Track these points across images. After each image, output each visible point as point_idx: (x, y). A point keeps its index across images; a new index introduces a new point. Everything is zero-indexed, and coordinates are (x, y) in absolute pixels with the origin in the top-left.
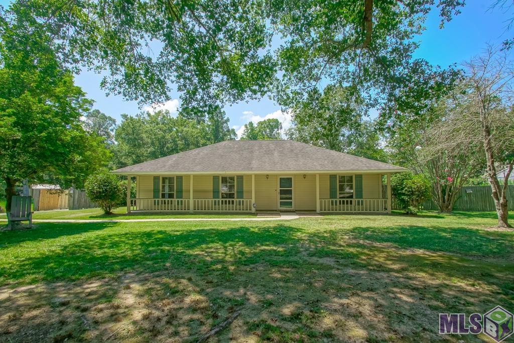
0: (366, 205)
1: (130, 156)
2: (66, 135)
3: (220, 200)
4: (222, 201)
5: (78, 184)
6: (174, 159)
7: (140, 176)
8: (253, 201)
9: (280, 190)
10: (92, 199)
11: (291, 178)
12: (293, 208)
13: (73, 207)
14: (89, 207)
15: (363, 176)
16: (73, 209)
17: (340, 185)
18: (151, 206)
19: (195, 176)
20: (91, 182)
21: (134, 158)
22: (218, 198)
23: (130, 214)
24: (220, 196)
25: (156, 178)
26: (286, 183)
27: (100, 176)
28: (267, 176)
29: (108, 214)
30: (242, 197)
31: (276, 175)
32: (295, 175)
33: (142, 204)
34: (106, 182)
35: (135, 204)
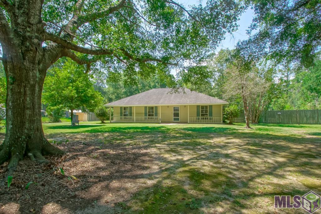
0: (214, 120)
1: (114, 94)
2: (89, 94)
3: (148, 117)
4: (149, 118)
5: (92, 111)
6: (128, 99)
7: (115, 107)
8: (160, 117)
9: (174, 113)
10: (97, 116)
11: (179, 107)
12: (179, 121)
13: (89, 120)
14: (95, 120)
15: (213, 106)
16: (89, 121)
17: (201, 110)
18: (119, 120)
19: (136, 107)
20: (97, 110)
21: (116, 95)
22: (147, 116)
23: (111, 123)
24: (148, 115)
25: (121, 108)
26: (176, 109)
27: (100, 107)
28: (168, 106)
29: (103, 122)
30: (157, 116)
31: (172, 106)
32: (180, 106)
33: (115, 119)
34: (102, 109)
35: (113, 119)
